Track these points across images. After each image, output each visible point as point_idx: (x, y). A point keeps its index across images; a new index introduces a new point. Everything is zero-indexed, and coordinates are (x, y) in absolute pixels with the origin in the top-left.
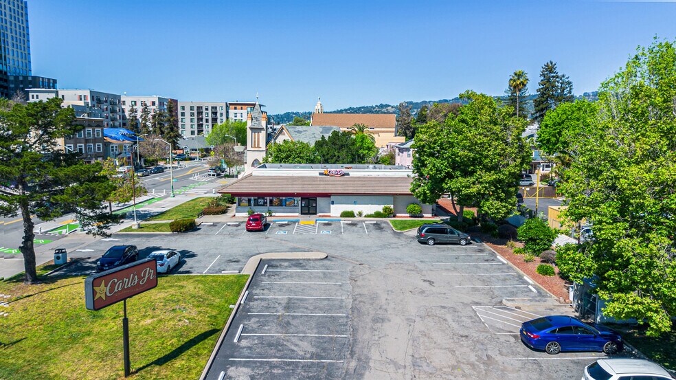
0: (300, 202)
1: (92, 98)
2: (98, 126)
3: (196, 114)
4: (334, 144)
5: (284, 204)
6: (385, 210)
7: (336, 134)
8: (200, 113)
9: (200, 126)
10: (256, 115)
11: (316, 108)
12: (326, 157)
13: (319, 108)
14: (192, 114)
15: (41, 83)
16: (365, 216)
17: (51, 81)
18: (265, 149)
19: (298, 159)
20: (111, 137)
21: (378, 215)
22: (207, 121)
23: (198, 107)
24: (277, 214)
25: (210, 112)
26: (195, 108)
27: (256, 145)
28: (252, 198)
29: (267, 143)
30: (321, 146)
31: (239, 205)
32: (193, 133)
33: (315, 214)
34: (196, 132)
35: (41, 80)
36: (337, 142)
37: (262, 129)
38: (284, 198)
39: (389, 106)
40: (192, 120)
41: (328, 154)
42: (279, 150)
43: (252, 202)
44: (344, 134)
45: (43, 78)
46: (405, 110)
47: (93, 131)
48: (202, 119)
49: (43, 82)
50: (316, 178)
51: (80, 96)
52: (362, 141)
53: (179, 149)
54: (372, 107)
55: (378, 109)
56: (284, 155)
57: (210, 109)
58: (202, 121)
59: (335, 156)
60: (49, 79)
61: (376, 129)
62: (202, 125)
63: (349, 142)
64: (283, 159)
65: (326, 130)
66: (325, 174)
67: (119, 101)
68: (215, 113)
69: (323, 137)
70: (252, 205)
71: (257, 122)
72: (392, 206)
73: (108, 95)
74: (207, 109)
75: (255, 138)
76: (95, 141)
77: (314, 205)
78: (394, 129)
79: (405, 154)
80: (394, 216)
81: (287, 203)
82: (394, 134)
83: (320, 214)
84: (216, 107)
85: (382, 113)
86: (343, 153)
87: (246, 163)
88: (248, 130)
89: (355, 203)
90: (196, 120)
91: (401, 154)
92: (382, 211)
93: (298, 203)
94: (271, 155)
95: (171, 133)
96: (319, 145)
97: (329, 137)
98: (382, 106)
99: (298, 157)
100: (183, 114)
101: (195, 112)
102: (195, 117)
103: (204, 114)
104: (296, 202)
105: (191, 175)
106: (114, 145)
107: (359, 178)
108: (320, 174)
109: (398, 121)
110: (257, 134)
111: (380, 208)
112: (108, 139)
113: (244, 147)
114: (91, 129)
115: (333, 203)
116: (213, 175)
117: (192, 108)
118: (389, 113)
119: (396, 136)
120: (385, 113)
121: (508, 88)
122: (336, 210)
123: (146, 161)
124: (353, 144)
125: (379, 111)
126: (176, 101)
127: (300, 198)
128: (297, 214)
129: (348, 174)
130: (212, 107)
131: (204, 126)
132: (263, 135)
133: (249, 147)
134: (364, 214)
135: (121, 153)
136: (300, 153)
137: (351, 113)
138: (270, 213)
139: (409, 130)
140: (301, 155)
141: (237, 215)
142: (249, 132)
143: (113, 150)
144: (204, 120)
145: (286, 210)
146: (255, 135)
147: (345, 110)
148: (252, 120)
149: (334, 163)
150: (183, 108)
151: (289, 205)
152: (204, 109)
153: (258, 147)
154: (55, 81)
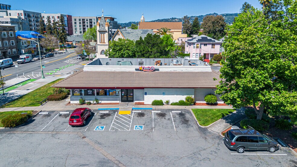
0: (120, 93)
1: (25, 15)
2: (11, 30)
3: (82, 23)
4: (148, 43)
5: (108, 93)
6: (188, 99)
7: (149, 36)
8: (84, 22)
9: (84, 29)
10: (102, 23)
11: (141, 19)
12: (143, 53)
13: (143, 19)
14: (80, 23)
15: (2, 7)
16: (172, 104)
17: (8, 6)
18: (108, 44)
19: (127, 51)
20: (23, 36)
21: (181, 103)
22: (87, 26)
23: (83, 19)
24: (103, 102)
25: (88, 22)
26: (81, 20)
27: (102, 41)
28: (83, 90)
29: (109, 40)
30: (140, 44)
31: (73, 95)
32: (81, 32)
33: (133, 101)
34: (82, 32)
35: (2, 5)
36: (150, 42)
37: (106, 32)
38: (108, 90)
39: (176, 18)
40: (80, 26)
41: (144, 50)
42: (115, 45)
43: (83, 92)
44: (155, 36)
45: (3, 4)
46: (186, 20)
47: (8, 33)
48: (85, 25)
49: (3, 6)
50: (133, 72)
51: (19, 13)
52: (167, 40)
53: (68, 41)
54: (168, 19)
55: (171, 20)
56: (118, 48)
57: (89, 20)
58: (85, 26)
59: (149, 51)
60: (6, 5)
61: (172, 30)
62: (85, 28)
63: (159, 41)
64: (118, 51)
65: (144, 32)
66: (140, 70)
67: (41, 16)
68: (91, 22)
69: (141, 38)
70: (83, 94)
71: (103, 27)
72: (193, 96)
73: (34, 13)
74: (87, 20)
75: (102, 37)
76: (9, 39)
77: (132, 95)
78: (181, 30)
79: (192, 46)
80: (195, 104)
81: (110, 93)
82: (181, 33)
83: (136, 102)
84: (92, 19)
85: (173, 22)
86: (155, 49)
87: (97, 52)
88: (98, 32)
89: (164, 94)
90: (82, 26)
91: (189, 46)
92: (185, 100)
93: (119, 93)
94: (111, 48)
95: (63, 33)
96: (139, 43)
97: (145, 38)
98: (173, 19)
99: (127, 49)
100: (75, 23)
101: (81, 22)
102: (82, 24)
103: (86, 23)
104: (117, 92)
105: (66, 59)
106: (24, 41)
107: (167, 73)
108: (136, 70)
109: (183, 26)
110: (103, 34)
111: (183, 98)
112: (21, 38)
113: (96, 43)
114: (6, 32)
115: (146, 94)
116: (79, 59)
117: (80, 20)
118: (176, 21)
119: (182, 34)
120: (174, 22)
121: (242, 8)
122: (149, 99)
123: (46, 50)
124: (162, 43)
125: (171, 21)
126: (71, 16)
127: (120, 90)
128: (118, 102)
129: (158, 70)
130: (90, 19)
131: (86, 29)
132: (106, 35)
133: (98, 43)
134: (171, 102)
135: (29, 46)
136: (128, 47)
137: (159, 22)
138: (97, 101)
139: (188, 30)
140: (129, 48)
141: (72, 102)
142: (98, 33)
143: (23, 44)
144: (86, 26)
145: (109, 98)
146: (102, 36)
147: (156, 21)
148: (100, 26)
149: (148, 57)
150: (75, 20)
151: (112, 95)
152: (86, 20)
153: (104, 42)
154: (10, 6)
